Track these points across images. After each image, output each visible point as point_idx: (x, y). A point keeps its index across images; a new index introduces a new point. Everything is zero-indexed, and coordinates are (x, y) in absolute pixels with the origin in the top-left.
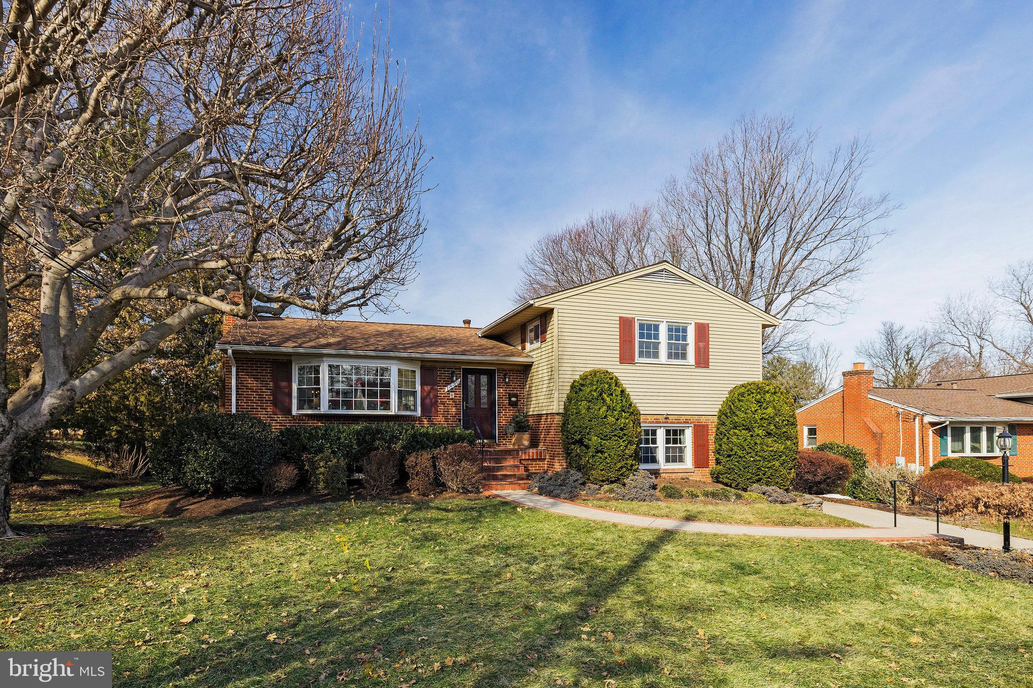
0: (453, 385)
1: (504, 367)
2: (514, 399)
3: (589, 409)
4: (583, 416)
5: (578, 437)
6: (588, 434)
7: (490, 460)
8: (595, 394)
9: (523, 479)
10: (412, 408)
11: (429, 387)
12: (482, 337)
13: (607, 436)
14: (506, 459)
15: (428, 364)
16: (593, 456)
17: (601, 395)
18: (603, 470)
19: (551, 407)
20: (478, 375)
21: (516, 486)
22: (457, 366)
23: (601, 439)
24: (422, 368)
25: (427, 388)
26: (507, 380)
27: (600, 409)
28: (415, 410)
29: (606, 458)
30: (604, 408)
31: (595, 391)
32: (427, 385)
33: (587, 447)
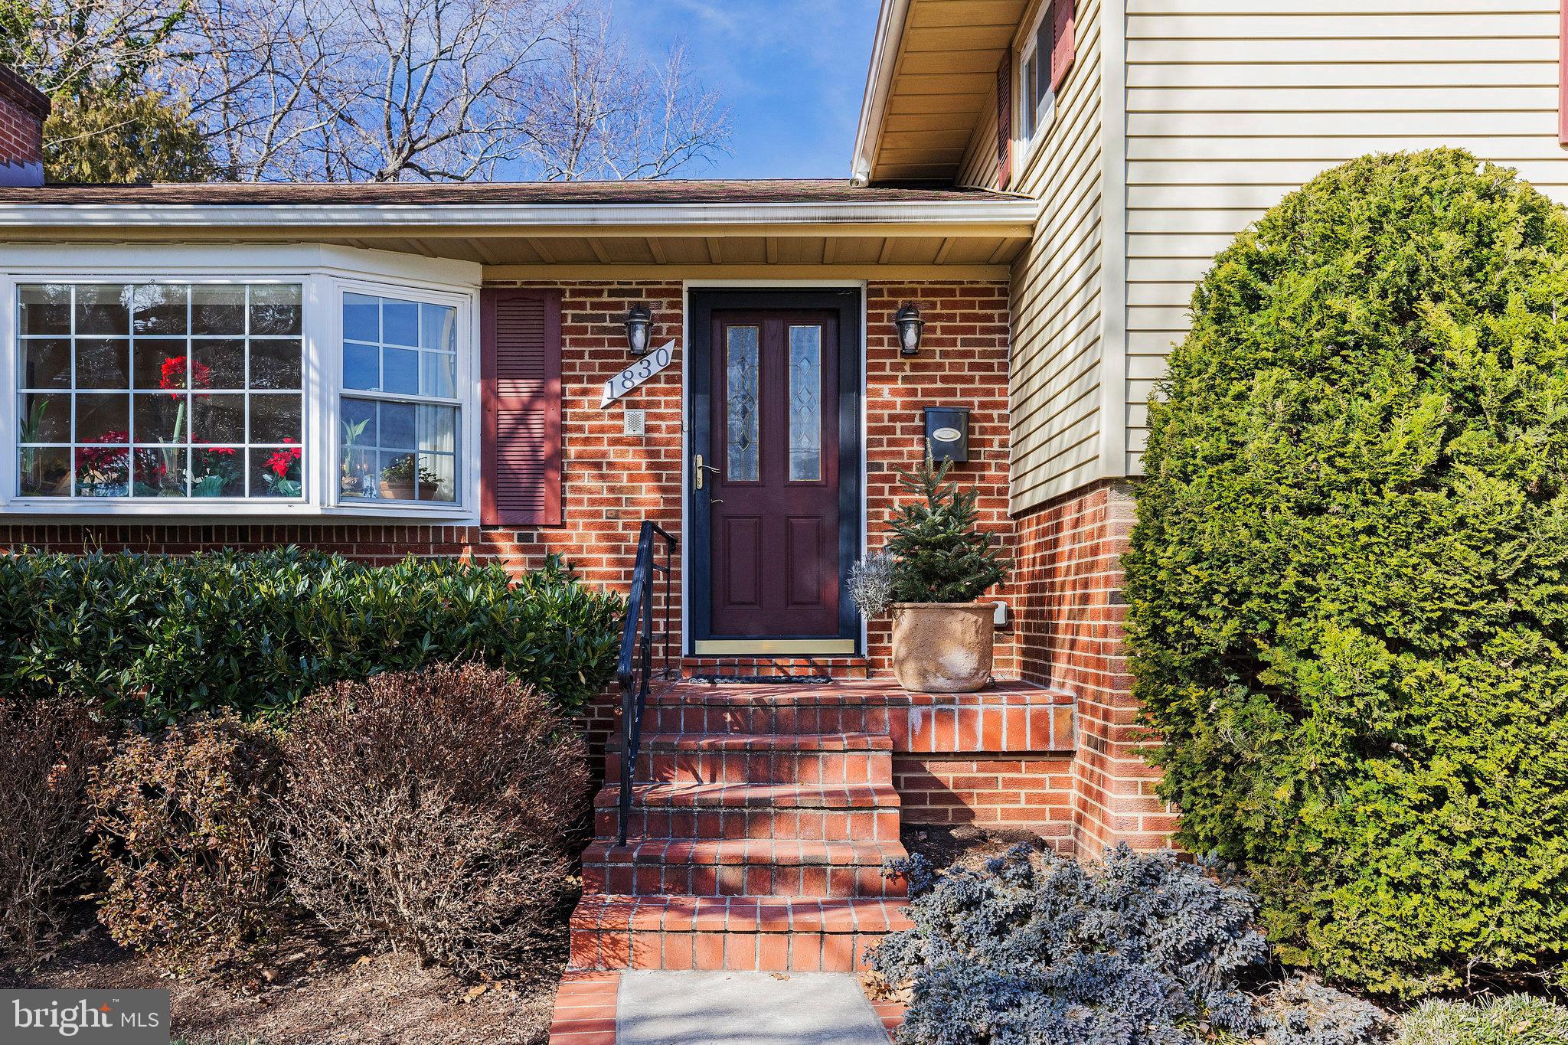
0: (637, 372)
1: (906, 275)
2: (947, 435)
3: (1301, 416)
4: (1257, 474)
5: (1223, 634)
6: (1295, 609)
7: (715, 760)
8: (1356, 310)
9: (863, 894)
10: (445, 488)
11: (526, 387)
12: (872, 184)
13: (1445, 621)
14: (809, 754)
15: (519, 276)
16: (1335, 779)
17: (1404, 314)
18: (1413, 886)
19: (1088, 450)
20: (773, 325)
21: (802, 946)
22: (663, 275)
23: (1398, 645)
24: (491, 296)
25: (514, 392)
26: (911, 338)
27: (1387, 415)
28: (455, 499)
29: (1440, 796)
30: (1434, 404)
31: (1359, 287)
32: (513, 376)
33: (1293, 706)
